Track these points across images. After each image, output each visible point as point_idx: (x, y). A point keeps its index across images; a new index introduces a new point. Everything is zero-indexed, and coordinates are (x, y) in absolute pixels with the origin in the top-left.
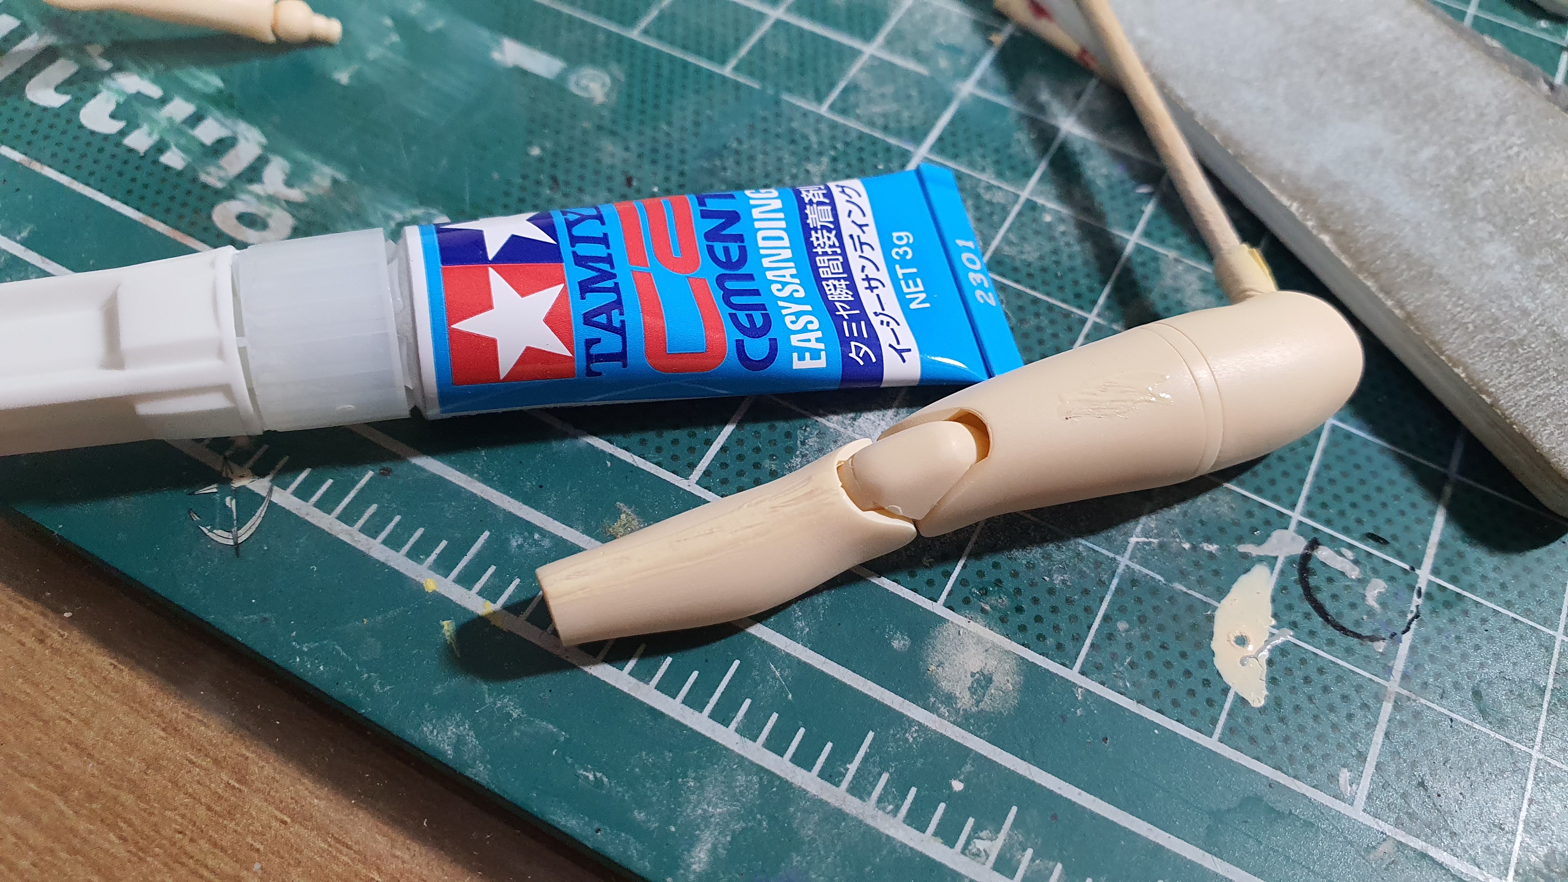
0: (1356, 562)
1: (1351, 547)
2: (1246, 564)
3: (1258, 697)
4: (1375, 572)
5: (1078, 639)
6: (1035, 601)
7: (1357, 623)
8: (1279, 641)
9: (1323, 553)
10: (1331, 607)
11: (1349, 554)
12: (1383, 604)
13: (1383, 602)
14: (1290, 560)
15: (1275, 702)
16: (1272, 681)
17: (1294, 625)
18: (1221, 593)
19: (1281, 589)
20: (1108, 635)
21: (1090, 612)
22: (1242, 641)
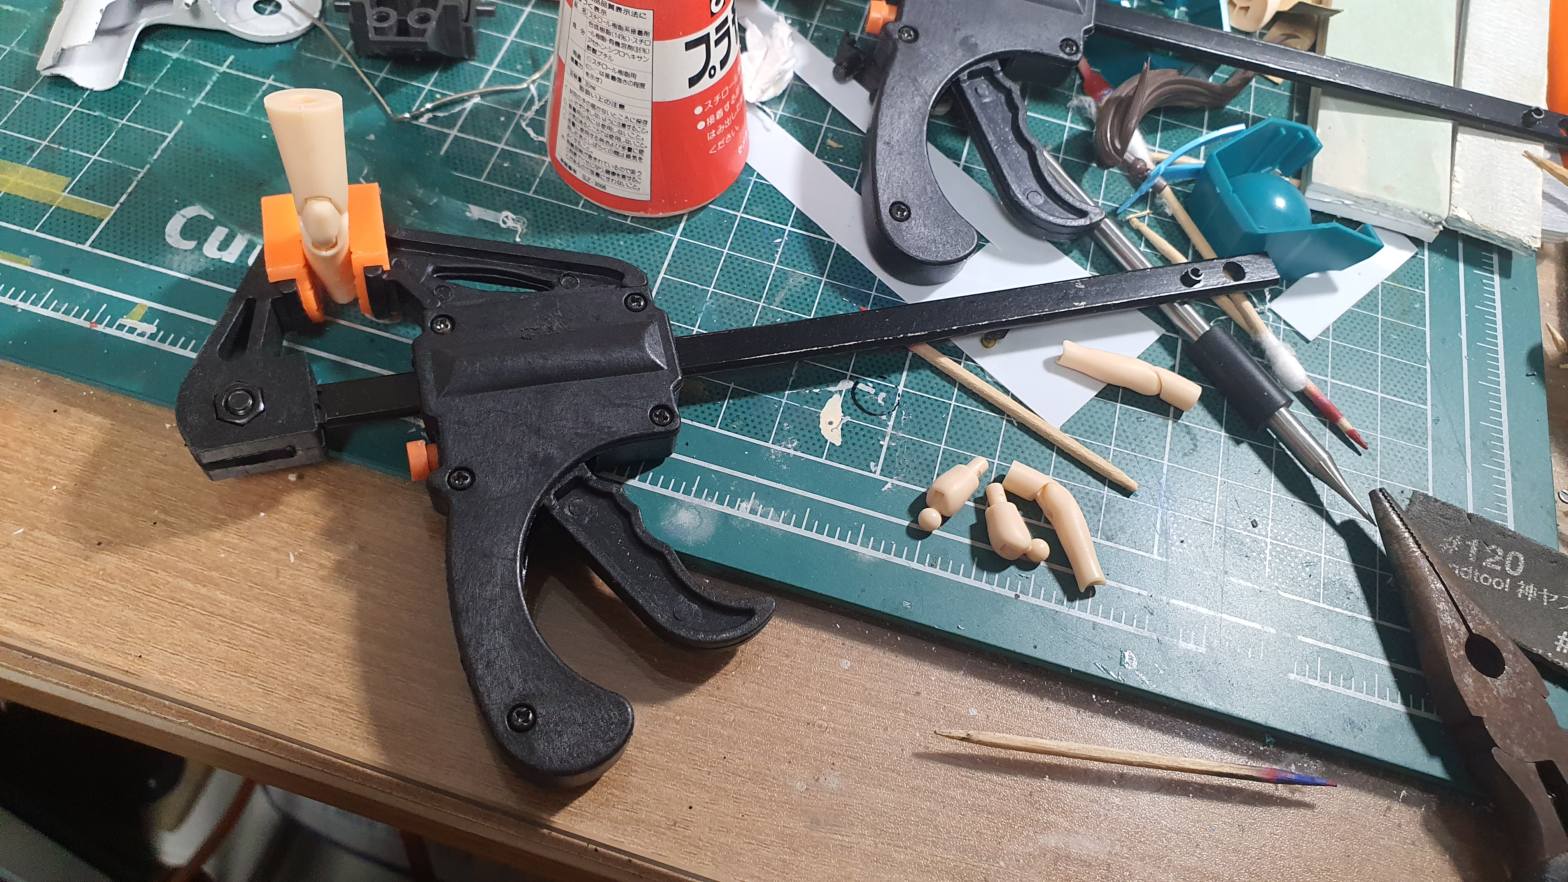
0: (873, 387)
1: (871, 382)
2: (831, 394)
3: (838, 443)
4: (881, 390)
5: (770, 432)
6: (752, 421)
7: (875, 410)
8: (844, 421)
9: (860, 386)
10: (864, 406)
11: (871, 385)
12: (885, 402)
13: (884, 400)
14: (848, 391)
15: (845, 442)
16: (843, 436)
17: (850, 415)
18: (822, 407)
19: (844, 402)
20: (781, 428)
21: (773, 421)
22: (831, 423)
